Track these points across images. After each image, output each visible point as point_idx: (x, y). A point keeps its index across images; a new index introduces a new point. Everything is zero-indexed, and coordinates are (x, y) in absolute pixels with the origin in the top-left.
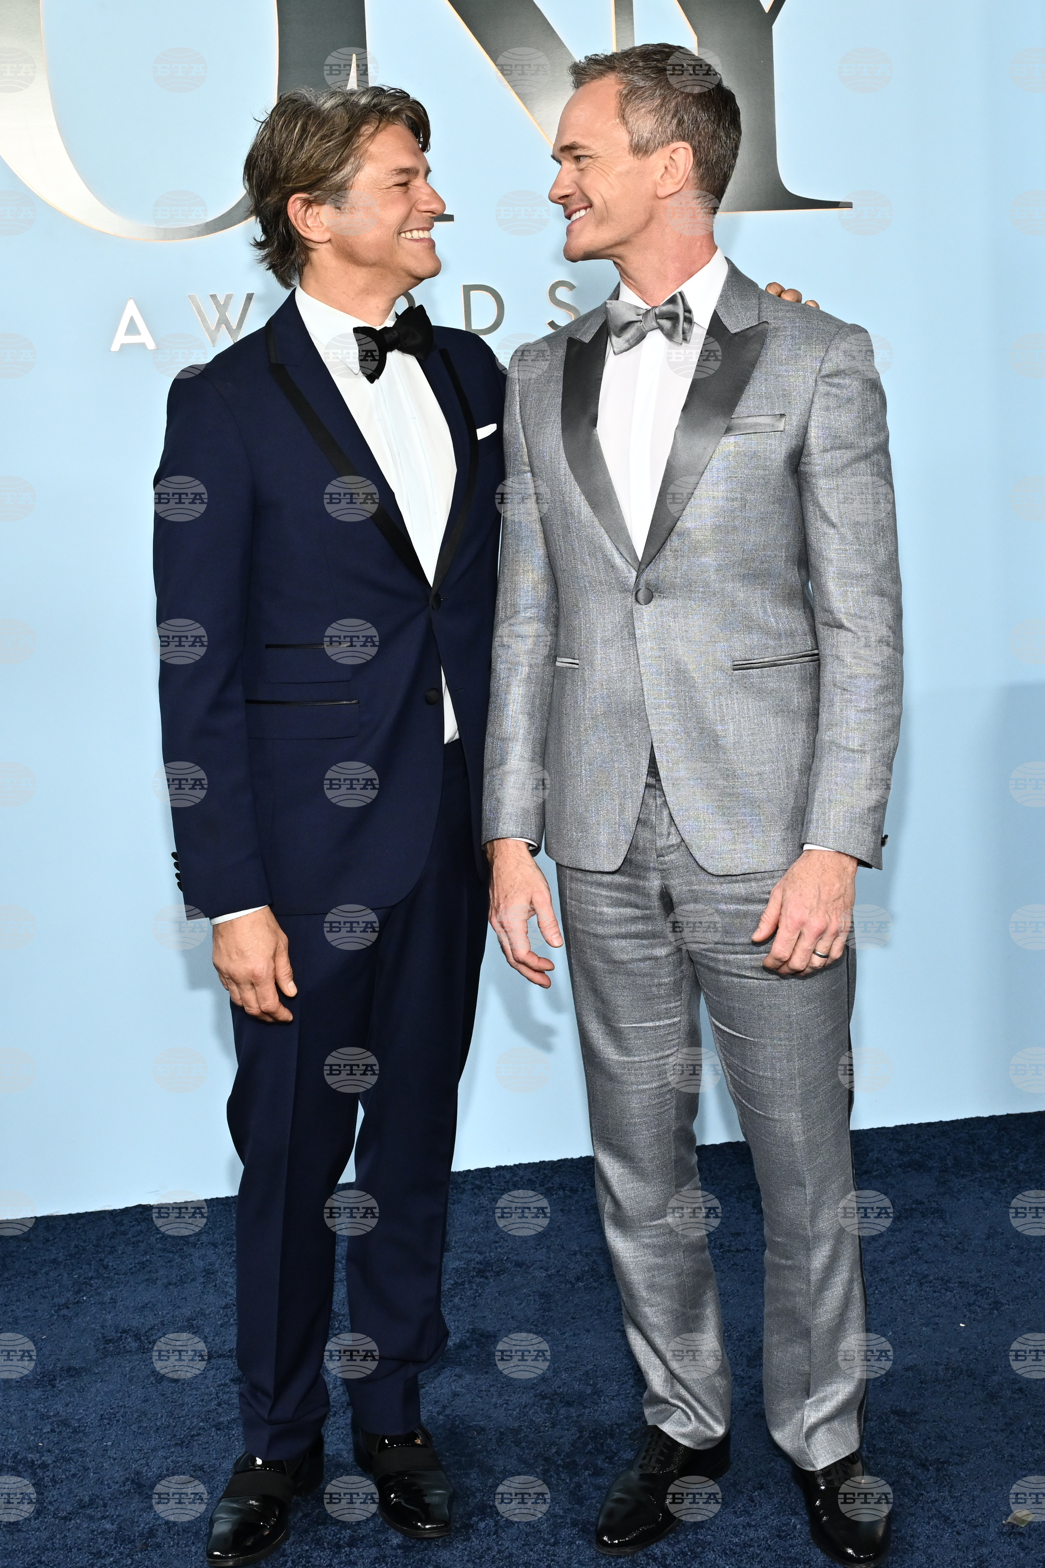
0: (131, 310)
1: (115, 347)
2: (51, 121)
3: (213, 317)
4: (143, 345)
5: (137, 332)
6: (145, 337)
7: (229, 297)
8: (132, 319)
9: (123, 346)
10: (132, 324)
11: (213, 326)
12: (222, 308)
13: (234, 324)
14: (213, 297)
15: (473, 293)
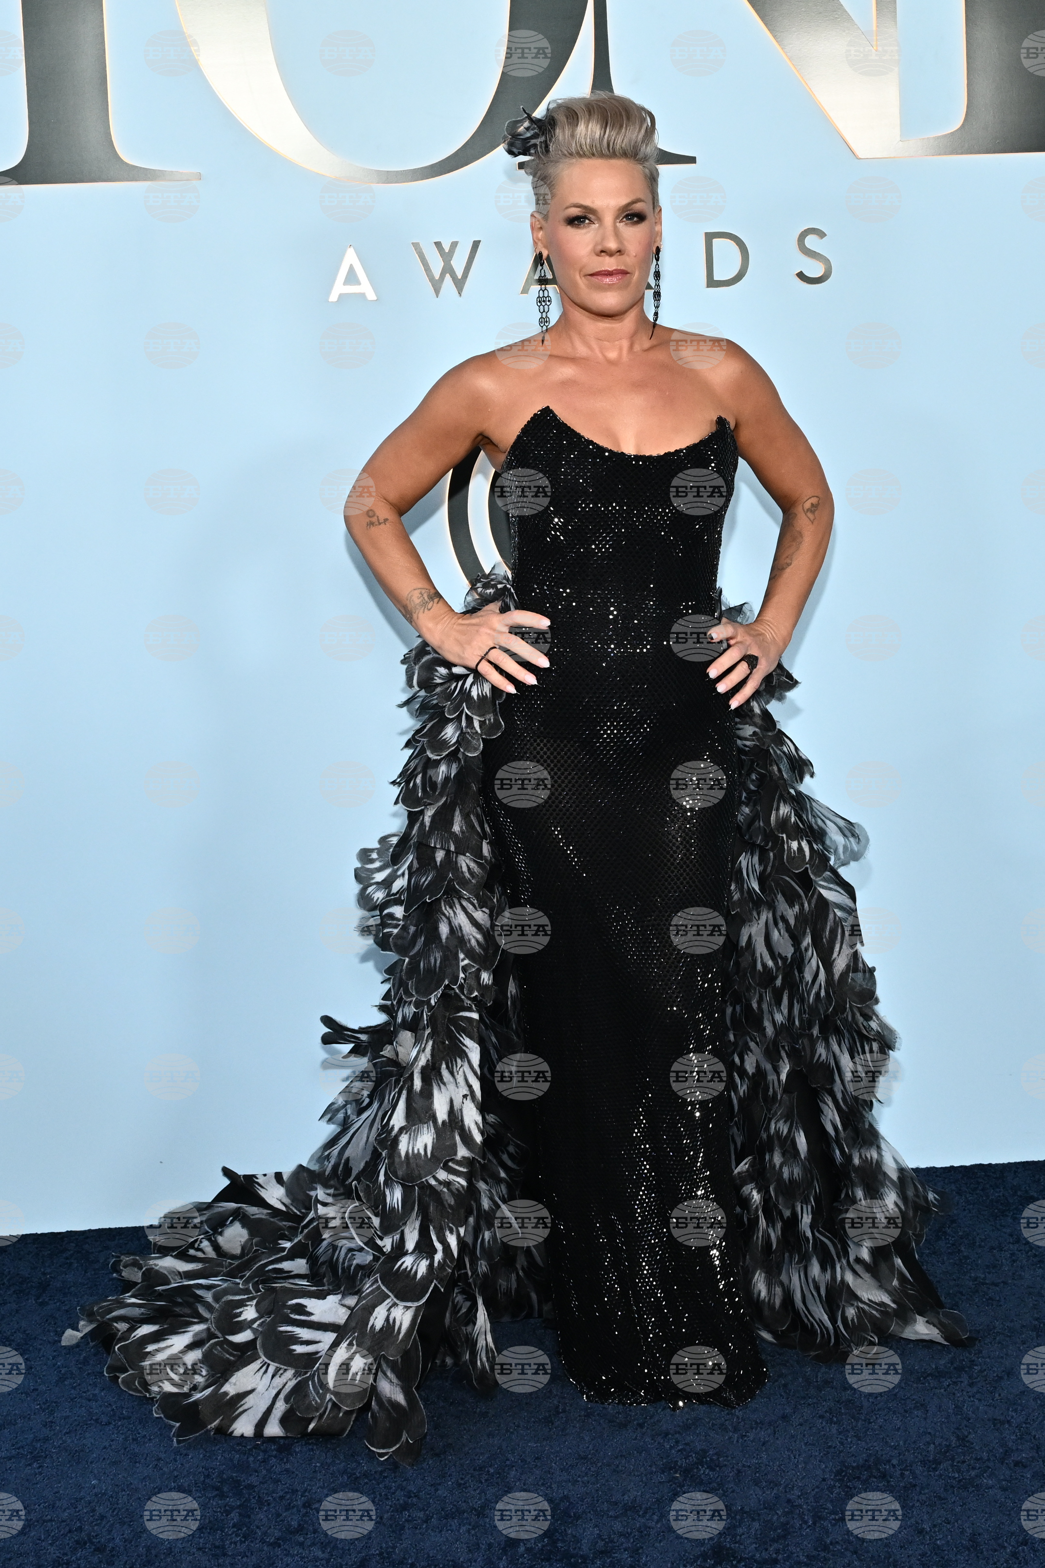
0: (351, 258)
1: (333, 298)
2: (270, 57)
3: (437, 264)
4: (363, 296)
5: (358, 282)
6: (366, 288)
7: (454, 245)
8: (351, 268)
9: (341, 296)
10: (351, 273)
11: (437, 276)
12: (447, 256)
13: (459, 274)
14: (438, 245)
15: (716, 242)
